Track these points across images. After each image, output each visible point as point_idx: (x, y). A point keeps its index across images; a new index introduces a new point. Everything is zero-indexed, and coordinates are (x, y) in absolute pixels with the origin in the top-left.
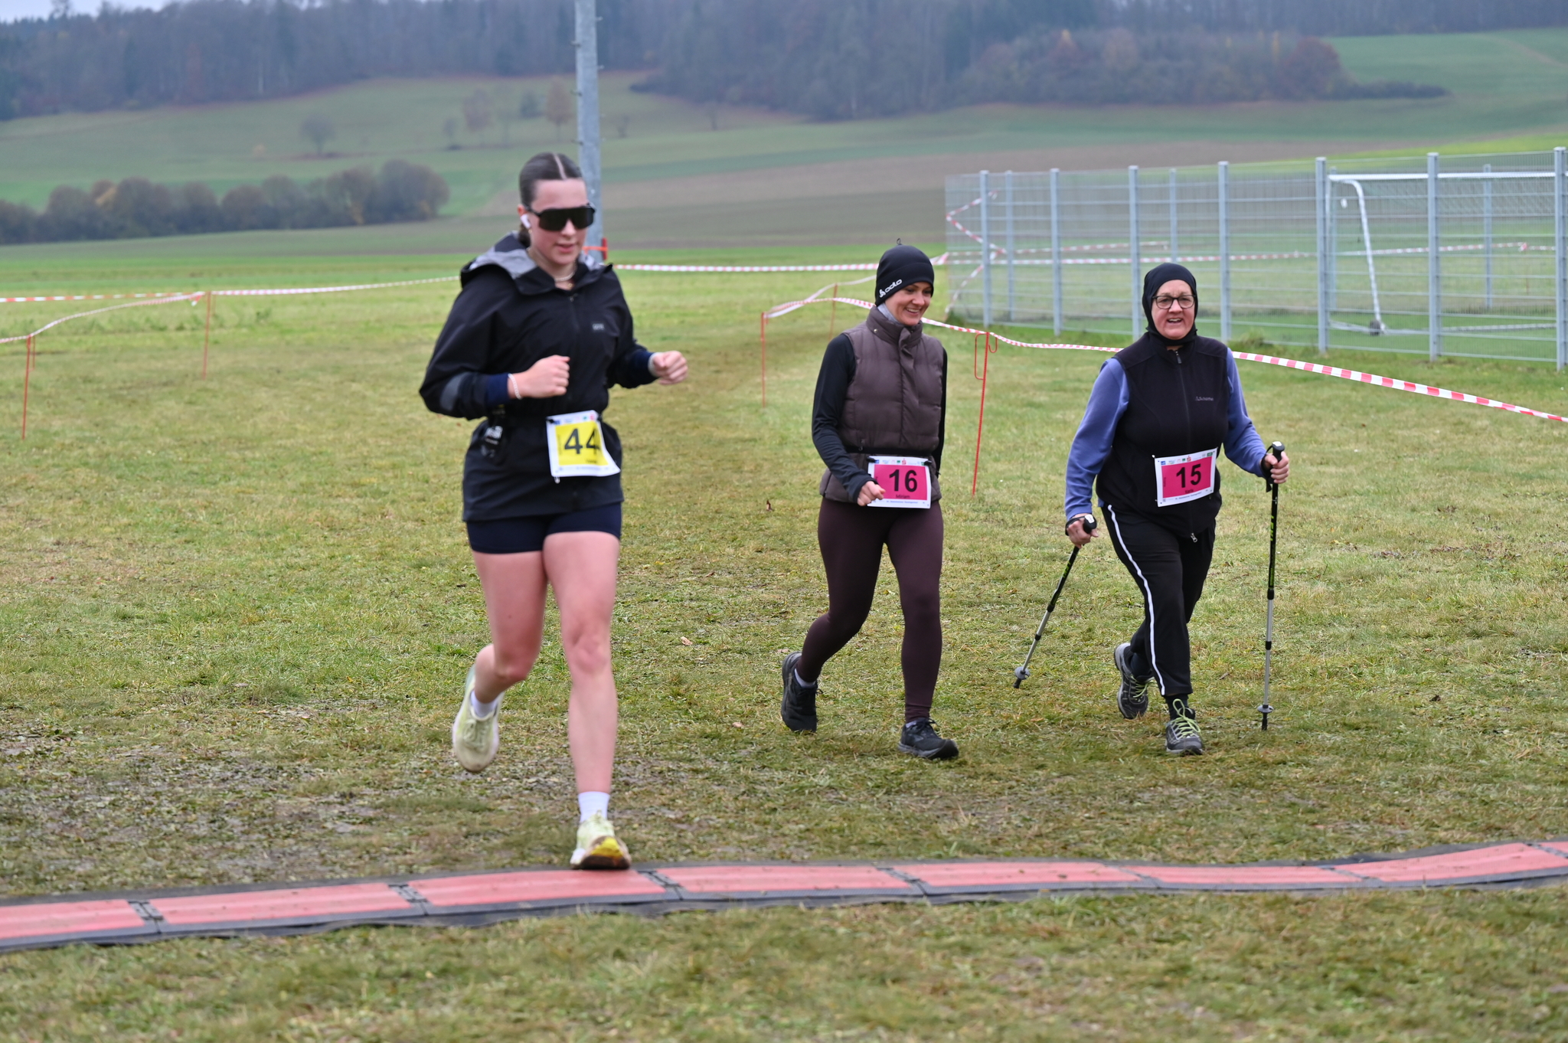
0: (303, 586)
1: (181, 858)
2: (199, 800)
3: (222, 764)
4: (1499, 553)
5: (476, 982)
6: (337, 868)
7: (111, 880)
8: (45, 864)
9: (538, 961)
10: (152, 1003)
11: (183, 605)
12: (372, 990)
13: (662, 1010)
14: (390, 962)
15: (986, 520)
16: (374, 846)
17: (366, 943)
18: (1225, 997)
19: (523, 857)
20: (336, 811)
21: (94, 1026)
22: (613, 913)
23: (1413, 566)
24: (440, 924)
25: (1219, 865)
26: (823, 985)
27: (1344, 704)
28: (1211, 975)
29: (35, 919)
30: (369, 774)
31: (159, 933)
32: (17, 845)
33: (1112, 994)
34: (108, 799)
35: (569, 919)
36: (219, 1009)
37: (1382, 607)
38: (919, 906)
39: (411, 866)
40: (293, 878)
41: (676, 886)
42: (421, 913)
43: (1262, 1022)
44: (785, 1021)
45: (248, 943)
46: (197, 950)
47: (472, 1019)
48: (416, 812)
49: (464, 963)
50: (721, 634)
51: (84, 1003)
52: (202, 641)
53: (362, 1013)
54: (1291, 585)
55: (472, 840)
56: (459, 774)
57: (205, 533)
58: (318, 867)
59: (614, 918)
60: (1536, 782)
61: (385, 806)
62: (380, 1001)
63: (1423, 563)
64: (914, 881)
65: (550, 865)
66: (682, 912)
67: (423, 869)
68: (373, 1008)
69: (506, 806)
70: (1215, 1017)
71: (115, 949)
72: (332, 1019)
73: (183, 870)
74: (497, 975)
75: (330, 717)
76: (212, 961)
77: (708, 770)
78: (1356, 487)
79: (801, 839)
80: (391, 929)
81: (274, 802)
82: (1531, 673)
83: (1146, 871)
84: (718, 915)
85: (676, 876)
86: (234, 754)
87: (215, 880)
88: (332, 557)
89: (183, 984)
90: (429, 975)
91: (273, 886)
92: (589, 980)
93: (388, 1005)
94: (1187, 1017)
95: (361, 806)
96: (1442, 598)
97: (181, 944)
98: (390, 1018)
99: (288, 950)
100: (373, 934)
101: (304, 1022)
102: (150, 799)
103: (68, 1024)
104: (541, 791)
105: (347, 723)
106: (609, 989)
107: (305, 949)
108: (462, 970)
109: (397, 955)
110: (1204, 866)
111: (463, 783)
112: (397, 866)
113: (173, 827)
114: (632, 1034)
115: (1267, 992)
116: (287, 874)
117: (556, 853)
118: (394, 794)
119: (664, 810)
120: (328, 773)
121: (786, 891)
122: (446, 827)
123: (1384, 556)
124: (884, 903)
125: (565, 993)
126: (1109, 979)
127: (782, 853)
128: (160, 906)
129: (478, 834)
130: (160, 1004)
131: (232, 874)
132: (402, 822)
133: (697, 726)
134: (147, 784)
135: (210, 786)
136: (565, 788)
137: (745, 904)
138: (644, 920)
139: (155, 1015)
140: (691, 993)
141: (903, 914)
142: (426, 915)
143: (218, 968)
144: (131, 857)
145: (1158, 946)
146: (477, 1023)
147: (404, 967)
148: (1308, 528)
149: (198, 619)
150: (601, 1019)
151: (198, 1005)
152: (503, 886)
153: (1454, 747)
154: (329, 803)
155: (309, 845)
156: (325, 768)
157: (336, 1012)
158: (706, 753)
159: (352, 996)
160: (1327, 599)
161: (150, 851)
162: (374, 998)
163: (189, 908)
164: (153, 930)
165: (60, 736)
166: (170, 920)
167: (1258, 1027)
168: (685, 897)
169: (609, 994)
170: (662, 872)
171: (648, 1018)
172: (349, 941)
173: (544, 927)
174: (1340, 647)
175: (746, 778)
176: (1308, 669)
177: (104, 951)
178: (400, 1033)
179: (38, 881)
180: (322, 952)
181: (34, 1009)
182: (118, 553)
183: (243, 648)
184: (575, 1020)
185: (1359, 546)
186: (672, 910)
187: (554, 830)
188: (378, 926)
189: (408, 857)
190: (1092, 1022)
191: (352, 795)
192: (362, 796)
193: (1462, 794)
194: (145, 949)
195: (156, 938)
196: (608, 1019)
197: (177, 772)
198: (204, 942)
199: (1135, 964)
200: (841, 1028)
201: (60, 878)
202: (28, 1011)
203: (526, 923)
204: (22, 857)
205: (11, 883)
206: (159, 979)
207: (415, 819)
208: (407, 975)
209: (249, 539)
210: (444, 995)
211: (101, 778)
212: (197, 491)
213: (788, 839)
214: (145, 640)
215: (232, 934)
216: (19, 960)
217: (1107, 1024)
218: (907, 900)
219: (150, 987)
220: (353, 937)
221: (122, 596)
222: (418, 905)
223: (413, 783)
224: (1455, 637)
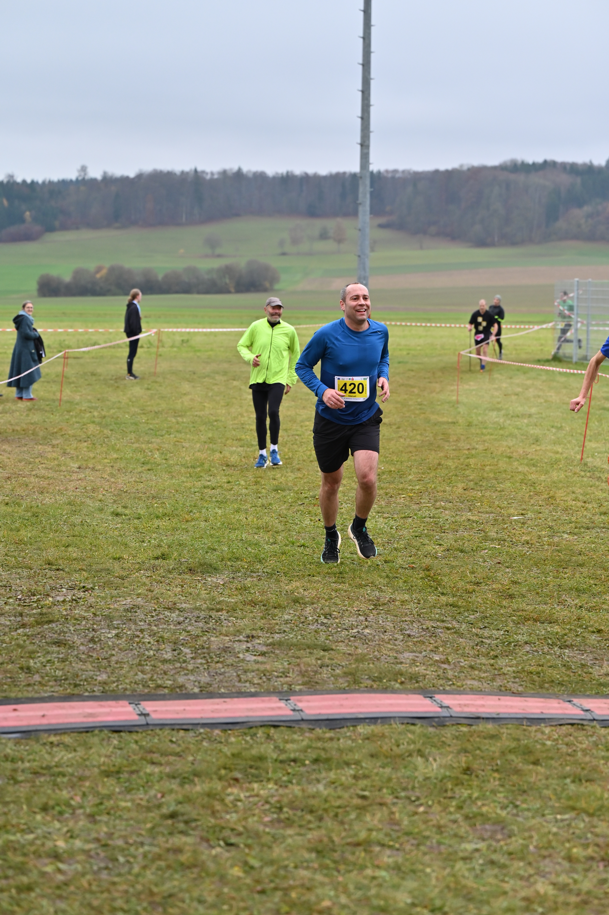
0: (214, 499)
1: (158, 674)
2: (166, 635)
3: (177, 612)
5: (337, 769)
6: (247, 684)
7: (117, 686)
8: (80, 674)
9: (372, 756)
10: (145, 773)
11: (148, 508)
12: (275, 771)
13: (449, 794)
14: (283, 751)
15: (590, 477)
16: (268, 671)
17: (268, 737)
19: (356, 682)
20: (244, 647)
21: (112, 788)
22: (413, 724)
24: (311, 727)
26: (544, 781)
29: (75, 711)
30: (261, 623)
31: (147, 724)
32: (63, 660)
34: (114, 632)
35: (387, 726)
36: (185, 780)
38: (592, 727)
39: (290, 685)
40: (223, 690)
41: (448, 707)
42: (299, 718)
44: (524, 806)
45: (200, 734)
46: (170, 738)
47: (336, 795)
48: (290, 650)
49: (328, 755)
50: (449, 539)
51: (105, 771)
52: (161, 531)
53: (270, 786)
55: (324, 669)
56: (313, 625)
57: (159, 465)
58: (236, 684)
59: (412, 728)
61: (272, 644)
62: (280, 778)
64: (587, 710)
65: (370, 690)
66: (453, 725)
67: (298, 688)
68: (276, 784)
69: (342, 647)
71: (122, 734)
72: (253, 790)
73: (159, 682)
74: (348, 764)
75: (236, 584)
76: (179, 745)
77: (455, 628)
79: (515, 678)
80: (282, 728)
81: (209, 639)
84: (474, 727)
85: (447, 700)
86: (184, 605)
87: (178, 690)
88: (229, 482)
89: (163, 760)
90: (307, 762)
91: (211, 695)
92: (403, 770)
93: (285, 782)
95: (259, 644)
97: (160, 732)
98: (287, 791)
99: (223, 740)
100: (272, 731)
101: (235, 791)
102: (138, 633)
103: (97, 785)
104: (361, 638)
105: (245, 588)
106: (416, 778)
107: (233, 739)
108: (328, 760)
109: (289, 746)
111: (316, 631)
112: (282, 685)
113: (152, 653)
114: (433, 809)
116: (219, 688)
117: (374, 681)
118: (277, 636)
119: (432, 655)
120: (238, 621)
121: (512, 713)
122: (308, 660)
124: (572, 724)
125: (389, 780)
127: (505, 687)
128: (148, 706)
129: (328, 666)
130: (150, 775)
131: (187, 685)
132: (283, 656)
133: (444, 599)
134: (136, 624)
135: (172, 626)
136: (374, 636)
137: (491, 721)
138: (431, 730)
139: (147, 782)
140: (465, 783)
141: (585, 732)
142: (303, 720)
143: (183, 751)
144: (129, 672)
146: (339, 797)
147: (292, 756)
149: (157, 517)
150: (413, 799)
151: (174, 777)
152: (345, 703)
154: (240, 641)
155: (230, 668)
156: (237, 618)
157: (256, 786)
158: (452, 616)
159: (264, 774)
161: (140, 668)
162: (275, 777)
163: (164, 709)
164: (144, 722)
165: (85, 589)
166: (153, 716)
168: (453, 715)
169: (416, 781)
170: (438, 697)
171: (442, 800)
172: (258, 735)
173: (373, 731)
175: (477, 635)
177: (116, 735)
178: (294, 802)
179: (76, 685)
180: (243, 742)
181: (76, 774)
182: (112, 475)
183: (184, 537)
184: (397, 798)
186: (447, 724)
187: (371, 665)
188: (275, 727)
189: (288, 679)
191: (253, 637)
192: (259, 637)
194: (139, 734)
195: (145, 728)
196: (418, 799)
197: (153, 617)
198: (174, 733)
200: (560, 813)
201: (89, 684)
202: (72, 775)
203: (362, 729)
204: (67, 668)
205: (60, 686)
206: (149, 756)
207: (290, 654)
208: (295, 761)
209: (183, 470)
210: (318, 776)
211: (109, 618)
212: (153, 440)
213: (507, 676)
214: (129, 529)
215: (190, 727)
216: (67, 739)
218: (585, 723)
219: (144, 762)
220: (260, 733)
221: (115, 501)
222: (297, 713)
223: (287, 630)
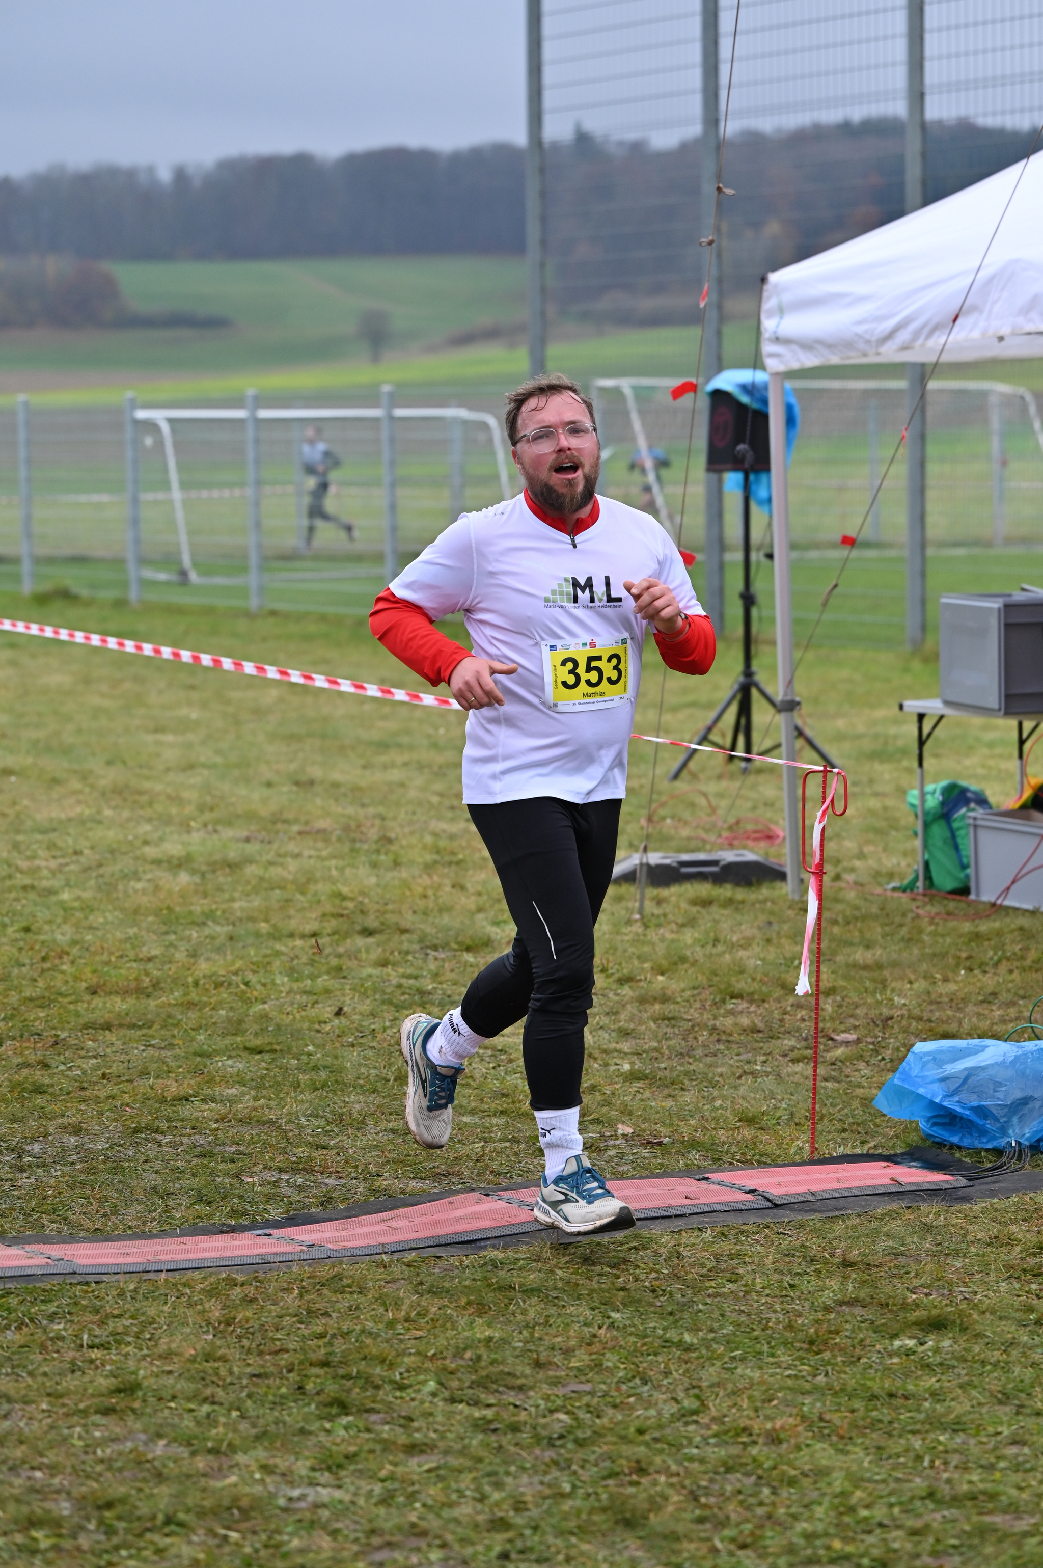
4: (373, 834)
18: (188, 1423)
23: (282, 851)
25: (137, 1236)
27: (240, 1022)
28: (167, 1395)
33: (52, 1427)
37: (257, 902)
43: (240, 1458)
54: (149, 876)
60: (473, 1112)
63: (292, 847)
70: (184, 1452)
78: (202, 759)
82: (436, 976)
83: (56, 1251)
94: (150, 1456)
96: (322, 888)
110: (119, 1238)
115: (235, 1414)
123: (247, 840)
126: (44, 1406)
145: (95, 1354)
148: (159, 808)
153: (373, 1072)
160: (196, 892)
167: (237, 1465)
174: (219, 950)
176: (190, 980)
185: (219, 828)
190: (33, 1468)
193: (393, 1131)
199: (71, 1382)
217: (53, 1469)
224: (347, 935)
